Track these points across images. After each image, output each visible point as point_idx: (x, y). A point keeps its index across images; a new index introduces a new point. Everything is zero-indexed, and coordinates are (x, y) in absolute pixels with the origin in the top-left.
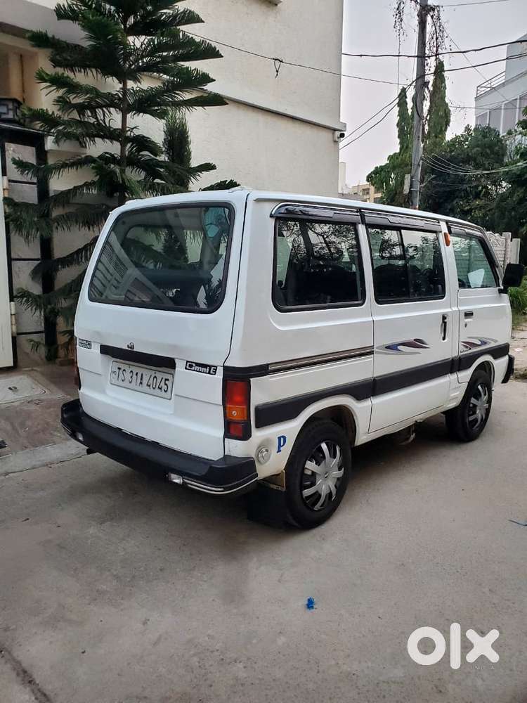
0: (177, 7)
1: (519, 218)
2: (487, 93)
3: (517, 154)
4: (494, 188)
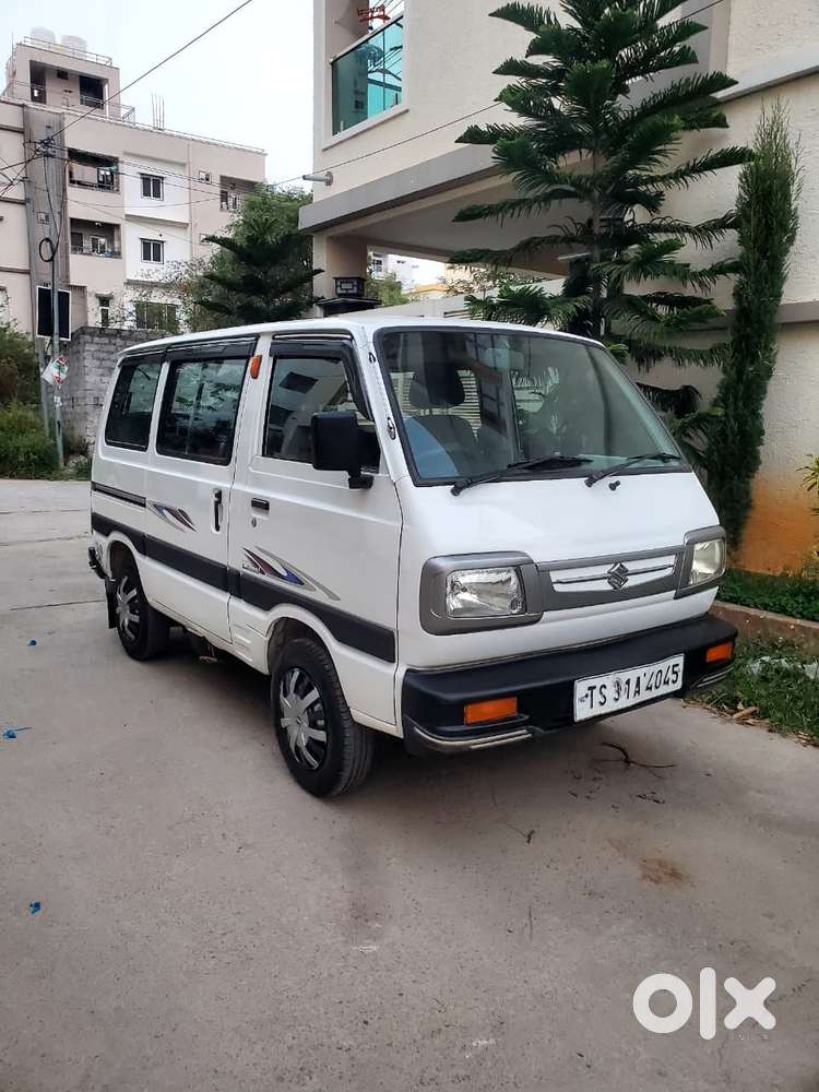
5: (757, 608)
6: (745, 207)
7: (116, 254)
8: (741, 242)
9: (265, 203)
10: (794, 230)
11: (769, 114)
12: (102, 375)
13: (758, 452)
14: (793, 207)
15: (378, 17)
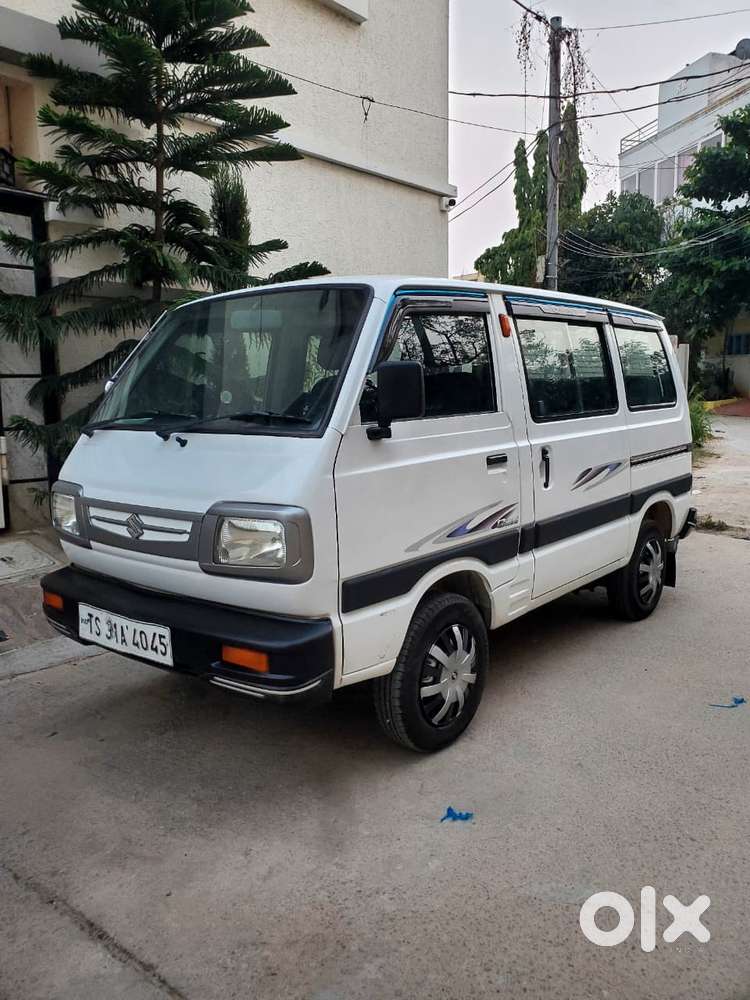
0: (231, 25)
1: (684, 316)
2: (633, 149)
3: (679, 230)
4: (649, 277)
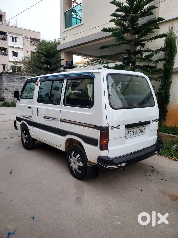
5: (172, 134)
6: (166, 47)
7: (7, 55)
8: (165, 54)
9: (43, 44)
10: (176, 52)
11: (171, 26)
12: (7, 83)
13: (169, 100)
14: (176, 47)
15: (75, 3)
